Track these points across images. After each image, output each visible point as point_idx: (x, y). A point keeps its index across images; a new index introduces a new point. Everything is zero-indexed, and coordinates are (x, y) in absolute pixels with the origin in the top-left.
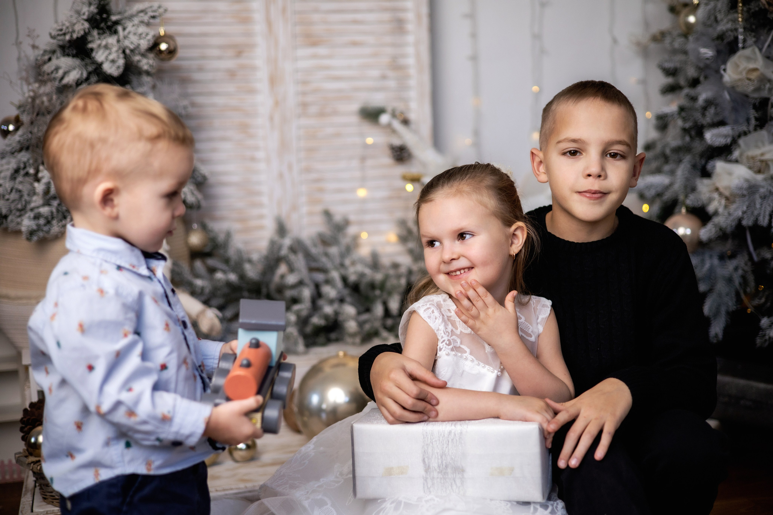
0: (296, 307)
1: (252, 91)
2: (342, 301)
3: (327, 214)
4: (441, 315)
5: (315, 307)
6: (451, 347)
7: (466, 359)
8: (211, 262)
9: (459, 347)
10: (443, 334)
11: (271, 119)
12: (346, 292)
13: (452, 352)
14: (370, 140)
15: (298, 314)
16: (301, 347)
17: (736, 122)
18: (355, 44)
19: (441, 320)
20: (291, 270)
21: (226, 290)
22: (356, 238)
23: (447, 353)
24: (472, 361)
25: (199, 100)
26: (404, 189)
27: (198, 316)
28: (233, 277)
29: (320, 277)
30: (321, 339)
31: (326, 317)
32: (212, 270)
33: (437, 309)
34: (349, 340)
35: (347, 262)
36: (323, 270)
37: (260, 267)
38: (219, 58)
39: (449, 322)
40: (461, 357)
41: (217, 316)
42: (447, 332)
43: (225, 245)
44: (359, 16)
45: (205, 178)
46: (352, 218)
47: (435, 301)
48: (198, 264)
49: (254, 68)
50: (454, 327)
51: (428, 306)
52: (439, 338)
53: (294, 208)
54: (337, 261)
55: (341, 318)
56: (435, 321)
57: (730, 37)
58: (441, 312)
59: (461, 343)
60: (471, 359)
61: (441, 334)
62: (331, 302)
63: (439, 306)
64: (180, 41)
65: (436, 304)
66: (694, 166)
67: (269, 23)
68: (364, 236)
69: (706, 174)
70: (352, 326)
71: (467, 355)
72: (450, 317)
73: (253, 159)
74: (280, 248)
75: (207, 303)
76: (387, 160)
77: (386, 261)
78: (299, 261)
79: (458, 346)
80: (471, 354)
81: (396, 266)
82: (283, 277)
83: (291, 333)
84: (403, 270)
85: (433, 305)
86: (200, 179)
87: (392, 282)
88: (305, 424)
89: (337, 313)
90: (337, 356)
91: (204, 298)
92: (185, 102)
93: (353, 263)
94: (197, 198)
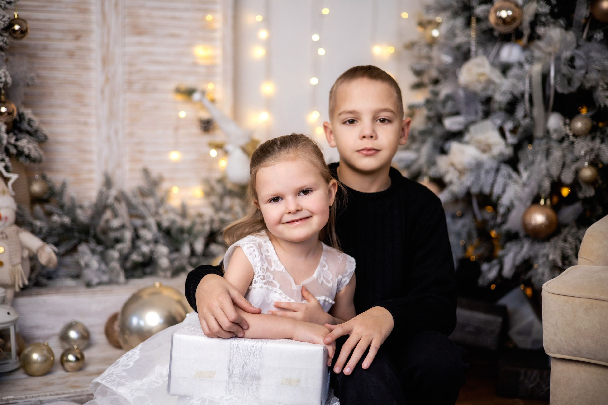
0: (119, 246)
1: (87, 68)
2: (156, 242)
3: (146, 172)
4: (260, 255)
5: (134, 247)
6: (264, 281)
7: (276, 292)
8: (48, 207)
9: (272, 282)
10: (259, 271)
11: (102, 92)
12: (160, 235)
13: (264, 285)
14: (182, 114)
15: (120, 251)
16: (122, 278)
17: (468, 113)
18: (173, 36)
19: (259, 258)
20: (116, 215)
21: (60, 231)
22: (168, 192)
23: (261, 286)
24: (281, 294)
25: (44, 73)
26: (208, 154)
27: (38, 251)
28: (66, 220)
29: (138, 222)
30: (139, 272)
31: (143, 255)
32: (49, 214)
33: (258, 249)
34: (161, 273)
35: (161, 211)
36: (142, 217)
37: (89, 212)
38: (61, 40)
39: (266, 261)
40: (272, 290)
41: (55, 252)
42: (263, 269)
43: (61, 193)
44: (177, 14)
45: (46, 137)
46: (166, 175)
47: (257, 242)
48: (38, 208)
49: (89, 50)
50: (269, 265)
51: (251, 245)
52: (256, 273)
53: (119, 165)
54: (153, 209)
55: (155, 256)
56: (254, 258)
57: (465, 48)
58: (260, 251)
59: (273, 279)
60: (280, 293)
61: (258, 270)
62: (147, 243)
63: (260, 247)
64: (30, 24)
65: (258, 244)
66: (435, 146)
67: (104, 15)
68: (175, 190)
69: (443, 152)
70: (164, 262)
71: (277, 289)
72: (268, 256)
73: (85, 124)
74: (107, 197)
75: (44, 239)
76: (196, 130)
77: (192, 212)
78: (122, 209)
79: (270, 281)
80: (280, 288)
81: (200, 215)
82: (107, 221)
83: (115, 267)
84: (207, 219)
85: (256, 245)
86: (42, 138)
87: (198, 228)
88: (126, 341)
89: (152, 252)
90: (154, 286)
91: (42, 236)
92: (33, 75)
93: (166, 212)
94: (39, 154)
